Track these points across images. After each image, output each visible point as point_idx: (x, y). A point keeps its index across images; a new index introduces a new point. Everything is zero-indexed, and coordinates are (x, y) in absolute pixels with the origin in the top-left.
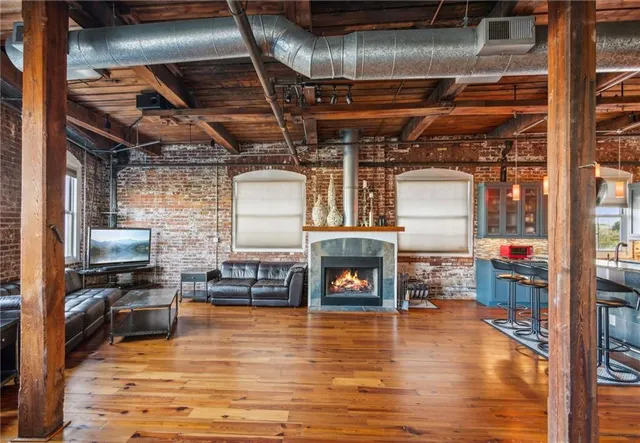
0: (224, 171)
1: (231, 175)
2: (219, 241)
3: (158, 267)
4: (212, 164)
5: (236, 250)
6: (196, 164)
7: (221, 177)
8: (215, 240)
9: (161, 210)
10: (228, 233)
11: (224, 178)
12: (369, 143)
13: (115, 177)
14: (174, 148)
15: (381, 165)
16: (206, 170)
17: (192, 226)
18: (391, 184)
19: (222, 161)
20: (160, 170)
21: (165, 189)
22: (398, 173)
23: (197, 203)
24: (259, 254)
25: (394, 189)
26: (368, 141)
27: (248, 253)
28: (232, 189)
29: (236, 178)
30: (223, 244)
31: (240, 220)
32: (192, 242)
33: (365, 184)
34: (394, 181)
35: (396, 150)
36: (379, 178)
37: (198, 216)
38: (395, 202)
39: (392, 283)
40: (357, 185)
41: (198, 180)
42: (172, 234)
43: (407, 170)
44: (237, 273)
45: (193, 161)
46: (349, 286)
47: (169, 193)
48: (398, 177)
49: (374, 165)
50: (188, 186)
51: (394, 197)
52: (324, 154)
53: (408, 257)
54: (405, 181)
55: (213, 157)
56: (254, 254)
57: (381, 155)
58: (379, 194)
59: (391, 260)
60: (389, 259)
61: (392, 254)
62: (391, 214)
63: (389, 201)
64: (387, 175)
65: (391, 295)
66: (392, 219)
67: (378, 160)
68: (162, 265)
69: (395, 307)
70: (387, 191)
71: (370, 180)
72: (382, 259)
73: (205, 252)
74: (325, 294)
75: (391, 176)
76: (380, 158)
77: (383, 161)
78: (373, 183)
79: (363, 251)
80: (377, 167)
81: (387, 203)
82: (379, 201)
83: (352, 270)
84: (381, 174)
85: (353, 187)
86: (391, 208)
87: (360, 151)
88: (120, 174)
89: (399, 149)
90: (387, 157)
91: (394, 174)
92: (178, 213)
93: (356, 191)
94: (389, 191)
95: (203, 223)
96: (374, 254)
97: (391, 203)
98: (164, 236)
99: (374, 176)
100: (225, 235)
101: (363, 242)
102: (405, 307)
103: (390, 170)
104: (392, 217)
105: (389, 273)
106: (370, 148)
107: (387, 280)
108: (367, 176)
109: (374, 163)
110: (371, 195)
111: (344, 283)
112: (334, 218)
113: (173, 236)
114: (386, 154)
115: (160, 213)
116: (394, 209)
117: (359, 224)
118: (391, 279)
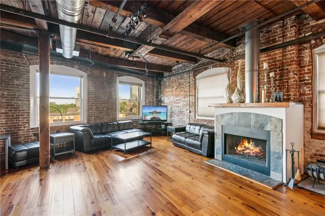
0: (191, 74)
1: (195, 76)
2: (190, 112)
3: (170, 123)
4: (187, 72)
5: (197, 117)
7: (191, 78)
8: (188, 112)
9: (172, 97)
10: (194, 108)
11: (192, 78)
12: (277, 29)
13: (160, 84)
14: (175, 67)
15: (291, 43)
16: (185, 75)
17: (181, 104)
18: (307, 59)
19: (191, 69)
20: (171, 79)
21: (173, 87)
22: (316, 46)
23: (182, 93)
24: (206, 120)
25: (312, 62)
27: (202, 120)
28: (195, 83)
29: (197, 77)
30: (191, 114)
31: (199, 100)
32: (181, 112)
33: (265, 66)
34: (312, 56)
35: (313, 23)
36: (289, 56)
37: (183, 99)
38: (313, 77)
39: (280, 158)
41: (183, 81)
42: (175, 108)
44: (192, 130)
45: (181, 72)
47: (174, 89)
48: (317, 50)
49: (284, 46)
50: (180, 84)
51: (312, 72)
55: (188, 67)
56: (204, 120)
57: (291, 34)
58: (289, 72)
59: (279, 134)
60: (276, 133)
61: (279, 129)
62: (306, 89)
63: (304, 77)
64: (300, 51)
65: (279, 169)
66: (309, 94)
67: (288, 40)
68: (172, 122)
69: (285, 182)
70: (301, 67)
71: (279, 60)
72: (269, 132)
73: (185, 118)
74: (225, 153)
75: (307, 52)
76: (290, 37)
77: (294, 39)
78: (283, 63)
79: (252, 124)
80: (286, 46)
81: (301, 80)
82: (289, 79)
83: (249, 139)
84: (292, 51)
85: (252, 70)
86: (306, 84)
87: (269, 37)
88: (162, 83)
89: (317, 20)
90: (301, 34)
91: (312, 48)
92: (176, 98)
93: (256, 74)
94: (304, 67)
95: (184, 103)
96: (262, 127)
97: (307, 78)
98: (173, 109)
99: (283, 56)
100: (192, 109)
101: (252, 116)
102: (291, 185)
103: (305, 45)
104: (308, 92)
105: (277, 147)
106: (279, 31)
107: (275, 153)
108: (276, 58)
109: (283, 43)
110: (272, 74)
111: (243, 148)
112: (235, 97)
113: (176, 109)
114: (299, 32)
115: (172, 99)
116: (311, 84)
117: (259, 101)
118: (278, 153)
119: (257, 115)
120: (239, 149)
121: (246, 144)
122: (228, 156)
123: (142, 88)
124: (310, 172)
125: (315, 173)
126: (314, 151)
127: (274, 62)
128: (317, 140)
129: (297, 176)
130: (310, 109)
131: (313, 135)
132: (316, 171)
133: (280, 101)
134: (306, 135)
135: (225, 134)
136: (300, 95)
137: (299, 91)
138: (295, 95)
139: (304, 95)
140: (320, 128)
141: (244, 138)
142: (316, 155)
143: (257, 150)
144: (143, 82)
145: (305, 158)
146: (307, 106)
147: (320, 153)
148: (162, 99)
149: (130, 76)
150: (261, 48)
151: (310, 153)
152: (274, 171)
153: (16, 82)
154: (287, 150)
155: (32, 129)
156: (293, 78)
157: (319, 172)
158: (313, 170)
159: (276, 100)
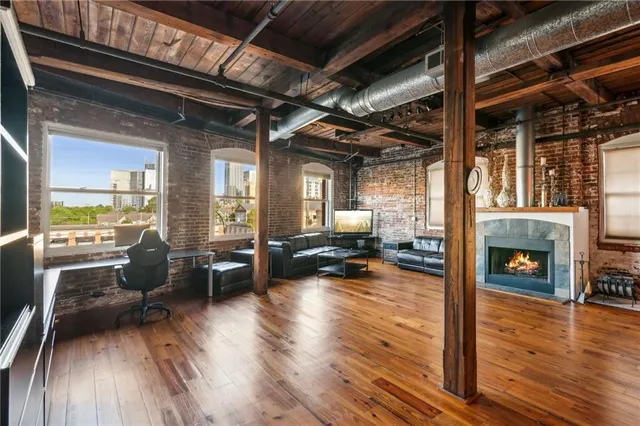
0: (419, 163)
1: (425, 165)
2: (416, 219)
3: (378, 238)
4: (411, 159)
5: (429, 228)
6: (401, 160)
7: (418, 168)
8: (413, 219)
9: (380, 197)
10: (423, 213)
11: (420, 168)
12: (556, 115)
13: (355, 175)
14: (388, 150)
15: (574, 136)
16: (408, 164)
17: (399, 208)
18: (592, 156)
19: (418, 155)
20: (379, 168)
21: (382, 181)
22: (603, 141)
23: (402, 190)
25: (598, 160)
26: (555, 112)
28: (426, 177)
29: (430, 167)
30: (419, 222)
31: (433, 202)
32: (399, 220)
33: (543, 161)
34: (598, 153)
35: (599, 114)
36: (571, 151)
37: (403, 200)
38: (599, 177)
39: (567, 271)
40: (531, 163)
41: (402, 172)
42: (387, 214)
43: (618, 135)
44: (425, 246)
45: (399, 158)
46: (522, 268)
47: (385, 184)
48: (603, 146)
49: (565, 138)
50: (396, 177)
51: (598, 171)
52: (503, 136)
53: (622, 245)
54: (617, 149)
55: (412, 152)
56: (442, 231)
57: (573, 125)
58: (571, 170)
59: (565, 244)
60: (562, 243)
61: (566, 238)
62: (592, 191)
63: (589, 176)
64: (584, 146)
65: (565, 284)
66: (595, 197)
67: (570, 132)
68: (381, 236)
69: (572, 298)
70: (585, 164)
71: (558, 155)
72: (553, 242)
73: (407, 228)
74: (490, 273)
75: (592, 147)
76: (573, 128)
77: (577, 131)
78: (563, 158)
79: (530, 233)
80: (567, 139)
81: (585, 179)
82: (571, 178)
83: (525, 252)
84: (574, 146)
85: (526, 166)
86: (592, 185)
87: (545, 125)
88: (359, 173)
89: (604, 112)
90: (584, 125)
91: (598, 143)
92: (390, 199)
93: (530, 170)
94: (589, 164)
95: (405, 206)
96: (543, 236)
97: (592, 178)
98: (382, 215)
99: (564, 149)
100: (421, 215)
101: (530, 223)
102: (581, 300)
103: (590, 139)
104: (594, 195)
105: (563, 259)
106: (558, 119)
107: (560, 266)
108: (554, 151)
109: (564, 135)
110: (551, 172)
111: (517, 265)
112: (502, 199)
113: (387, 216)
114: (582, 122)
115: (379, 199)
116: (598, 185)
117: (535, 204)
118: (565, 266)
119: (537, 222)
120: (511, 265)
121: (521, 259)
122: (494, 276)
123: (330, 181)
124: (600, 285)
125: (606, 286)
126: (601, 265)
127: (552, 156)
128: (605, 252)
129: (588, 289)
130: (596, 214)
131: (601, 246)
132: (607, 283)
133: (564, 205)
134: (592, 246)
135: (490, 248)
136: (585, 198)
137: (583, 193)
138: (579, 198)
139: (590, 197)
140: (608, 237)
141: (518, 250)
142: (603, 268)
143: (536, 264)
144: (331, 172)
145: (590, 273)
146: (593, 211)
147: (608, 266)
148: (360, 198)
149: (318, 162)
150: (537, 137)
151: (597, 267)
152: (560, 286)
153: (197, 175)
154: (575, 261)
155: (211, 243)
156: (576, 177)
157: (611, 283)
158: (604, 283)
159: (559, 203)
